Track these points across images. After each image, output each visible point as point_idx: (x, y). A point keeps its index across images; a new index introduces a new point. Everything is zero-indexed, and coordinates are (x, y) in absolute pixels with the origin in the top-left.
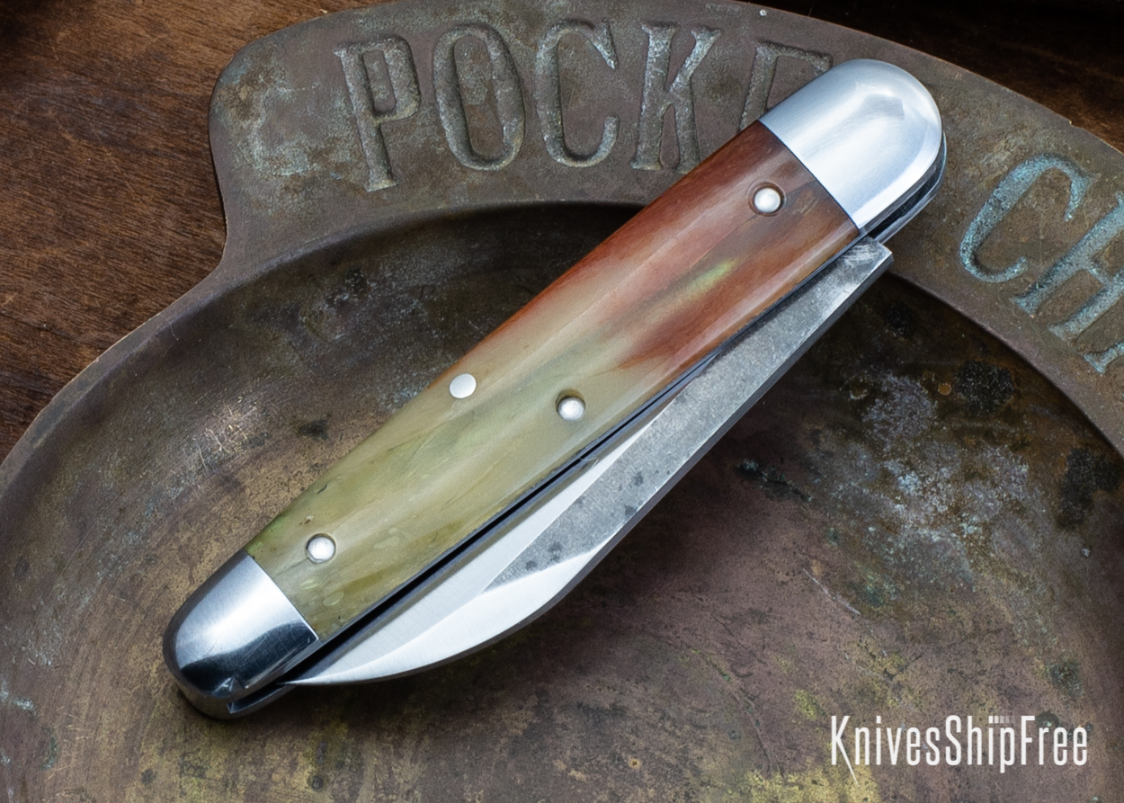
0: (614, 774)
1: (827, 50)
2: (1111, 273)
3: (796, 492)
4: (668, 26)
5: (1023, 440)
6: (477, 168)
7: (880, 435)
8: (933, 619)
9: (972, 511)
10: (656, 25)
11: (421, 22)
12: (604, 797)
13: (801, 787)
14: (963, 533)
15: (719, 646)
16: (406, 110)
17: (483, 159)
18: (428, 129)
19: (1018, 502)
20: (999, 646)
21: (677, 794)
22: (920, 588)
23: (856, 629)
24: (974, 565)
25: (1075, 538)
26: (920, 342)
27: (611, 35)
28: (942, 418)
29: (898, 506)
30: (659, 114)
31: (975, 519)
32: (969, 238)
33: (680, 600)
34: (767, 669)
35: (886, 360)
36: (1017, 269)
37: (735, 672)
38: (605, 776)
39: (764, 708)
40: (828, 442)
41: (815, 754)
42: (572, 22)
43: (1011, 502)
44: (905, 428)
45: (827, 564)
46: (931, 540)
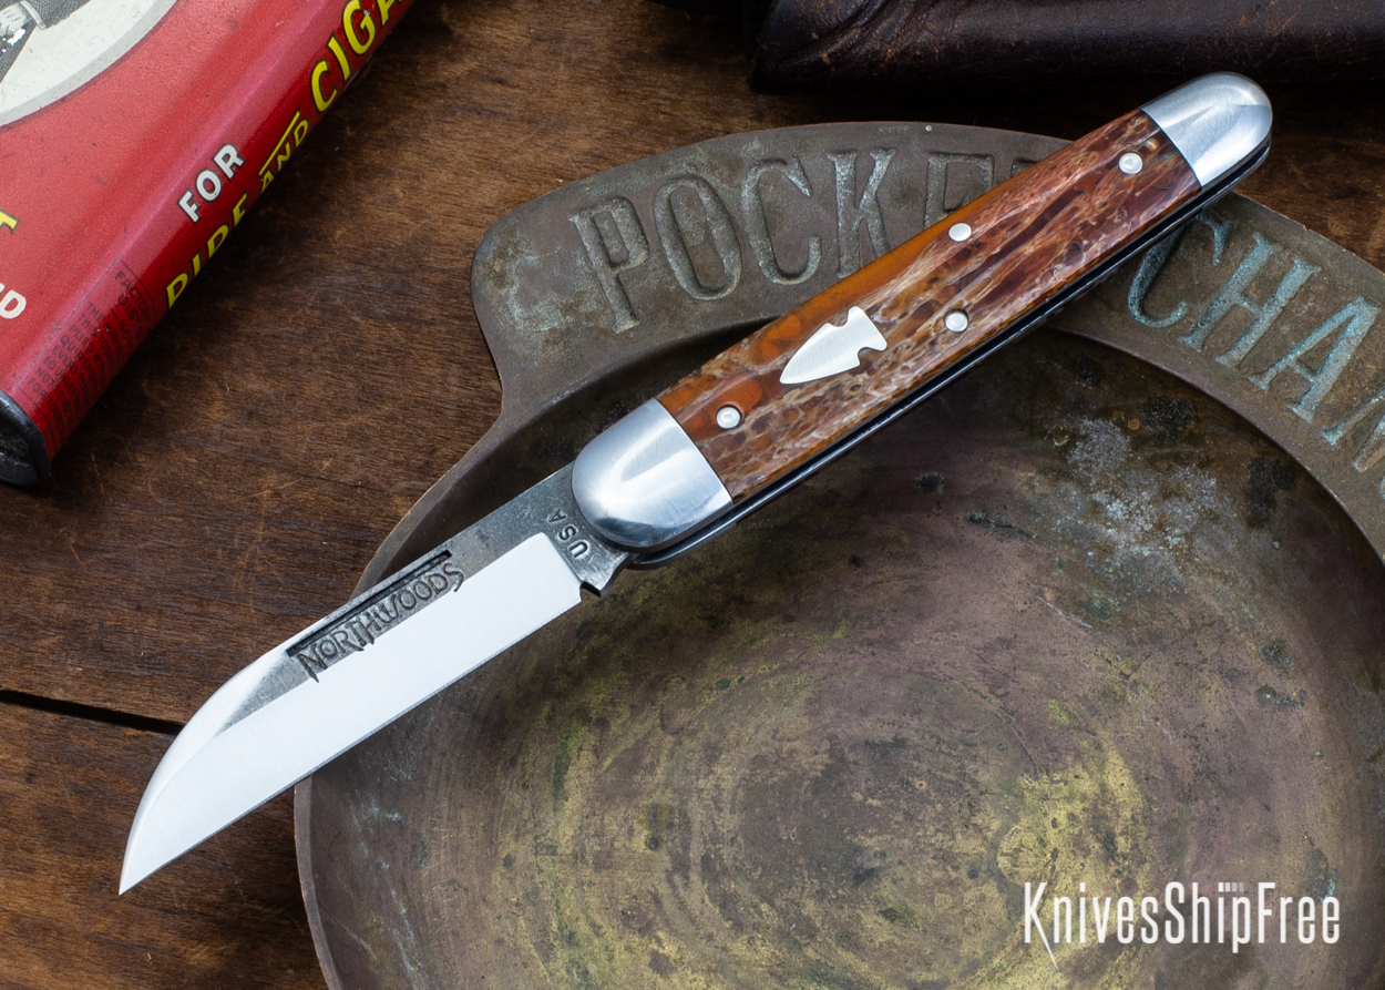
0: (905, 796)
1: (988, 152)
2: (1260, 303)
3: (1021, 532)
4: (850, 152)
5: (1207, 457)
6: (706, 298)
7: (1086, 473)
8: (1155, 622)
9: (1174, 525)
10: (840, 153)
11: (638, 180)
12: (900, 818)
13: (1066, 783)
14: (1169, 545)
15: (976, 673)
16: (638, 258)
17: (711, 290)
18: (659, 272)
19: (1211, 511)
20: (1215, 636)
21: (961, 805)
22: (1140, 598)
23: (1092, 641)
24: (1183, 571)
25: (1266, 535)
26: (1107, 388)
27: (802, 167)
28: (1135, 449)
29: (1110, 530)
30: (854, 229)
31: (1177, 531)
32: (1134, 292)
33: (937, 640)
34: (1021, 687)
35: (1079, 408)
36: (1179, 313)
37: (992, 693)
38: (897, 800)
39: (1024, 720)
40: (1041, 485)
41: (1073, 753)
42: (767, 161)
43: (1206, 512)
44: (1105, 464)
45: (1058, 589)
46: (1142, 555)
